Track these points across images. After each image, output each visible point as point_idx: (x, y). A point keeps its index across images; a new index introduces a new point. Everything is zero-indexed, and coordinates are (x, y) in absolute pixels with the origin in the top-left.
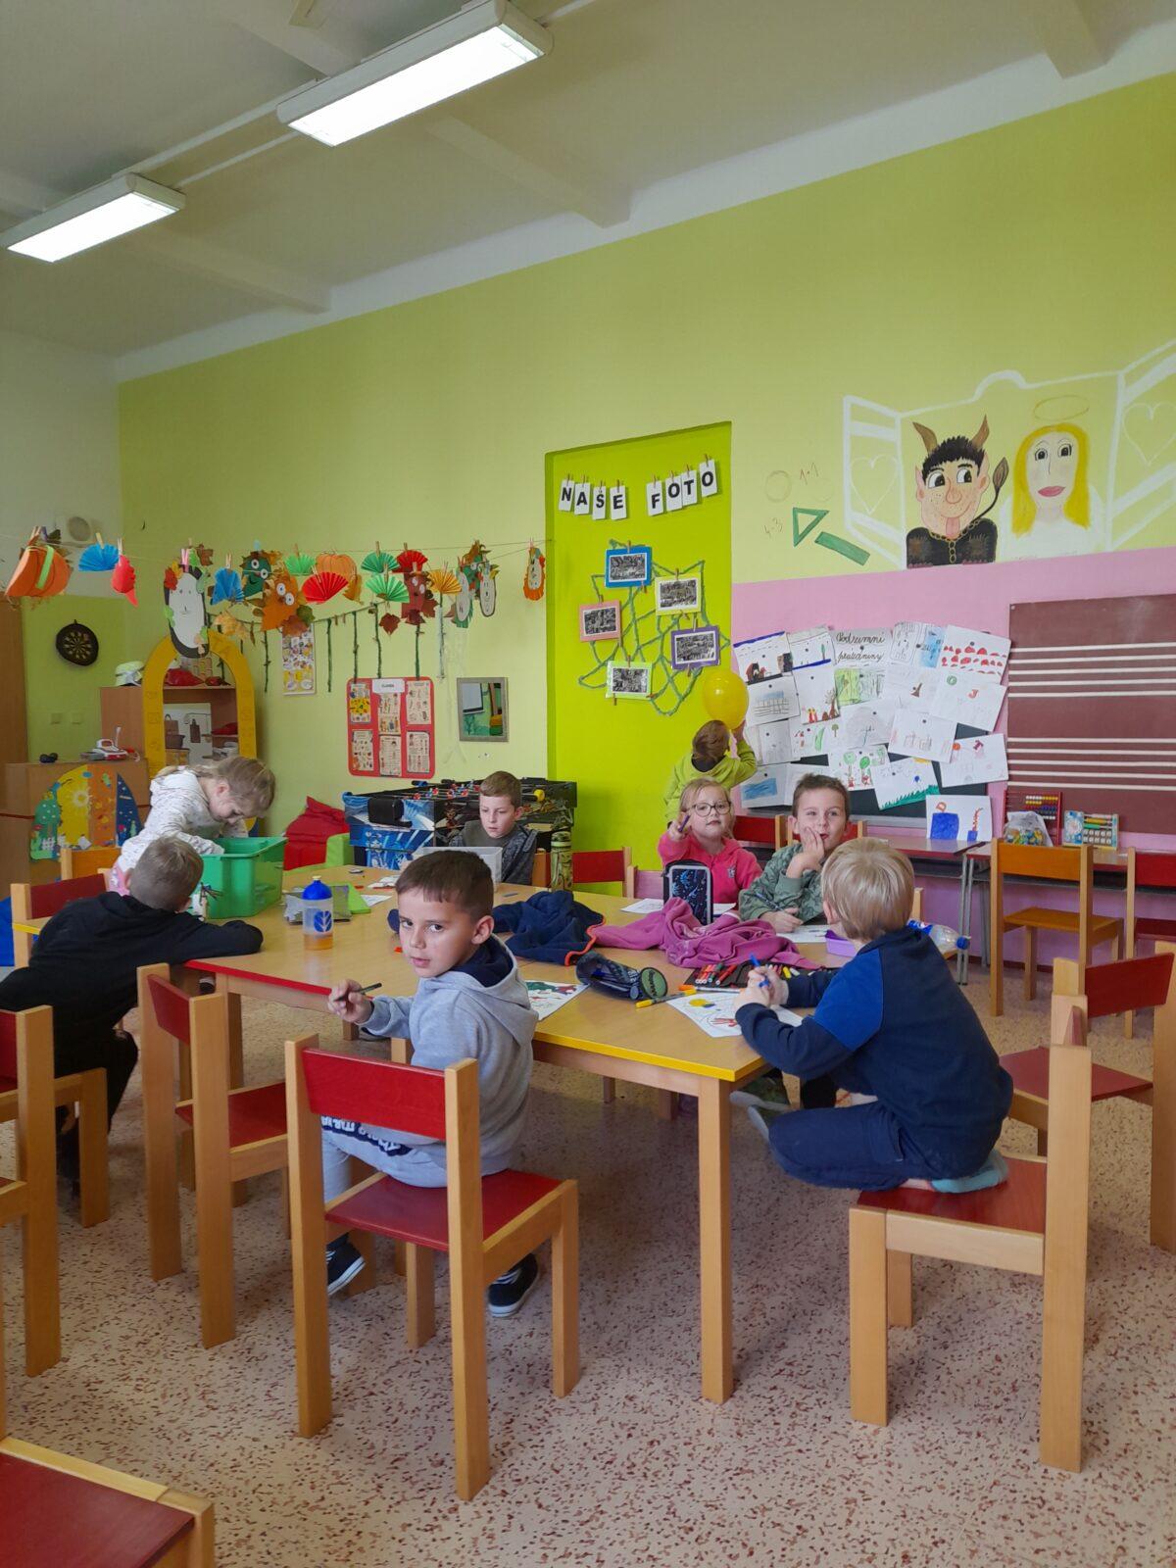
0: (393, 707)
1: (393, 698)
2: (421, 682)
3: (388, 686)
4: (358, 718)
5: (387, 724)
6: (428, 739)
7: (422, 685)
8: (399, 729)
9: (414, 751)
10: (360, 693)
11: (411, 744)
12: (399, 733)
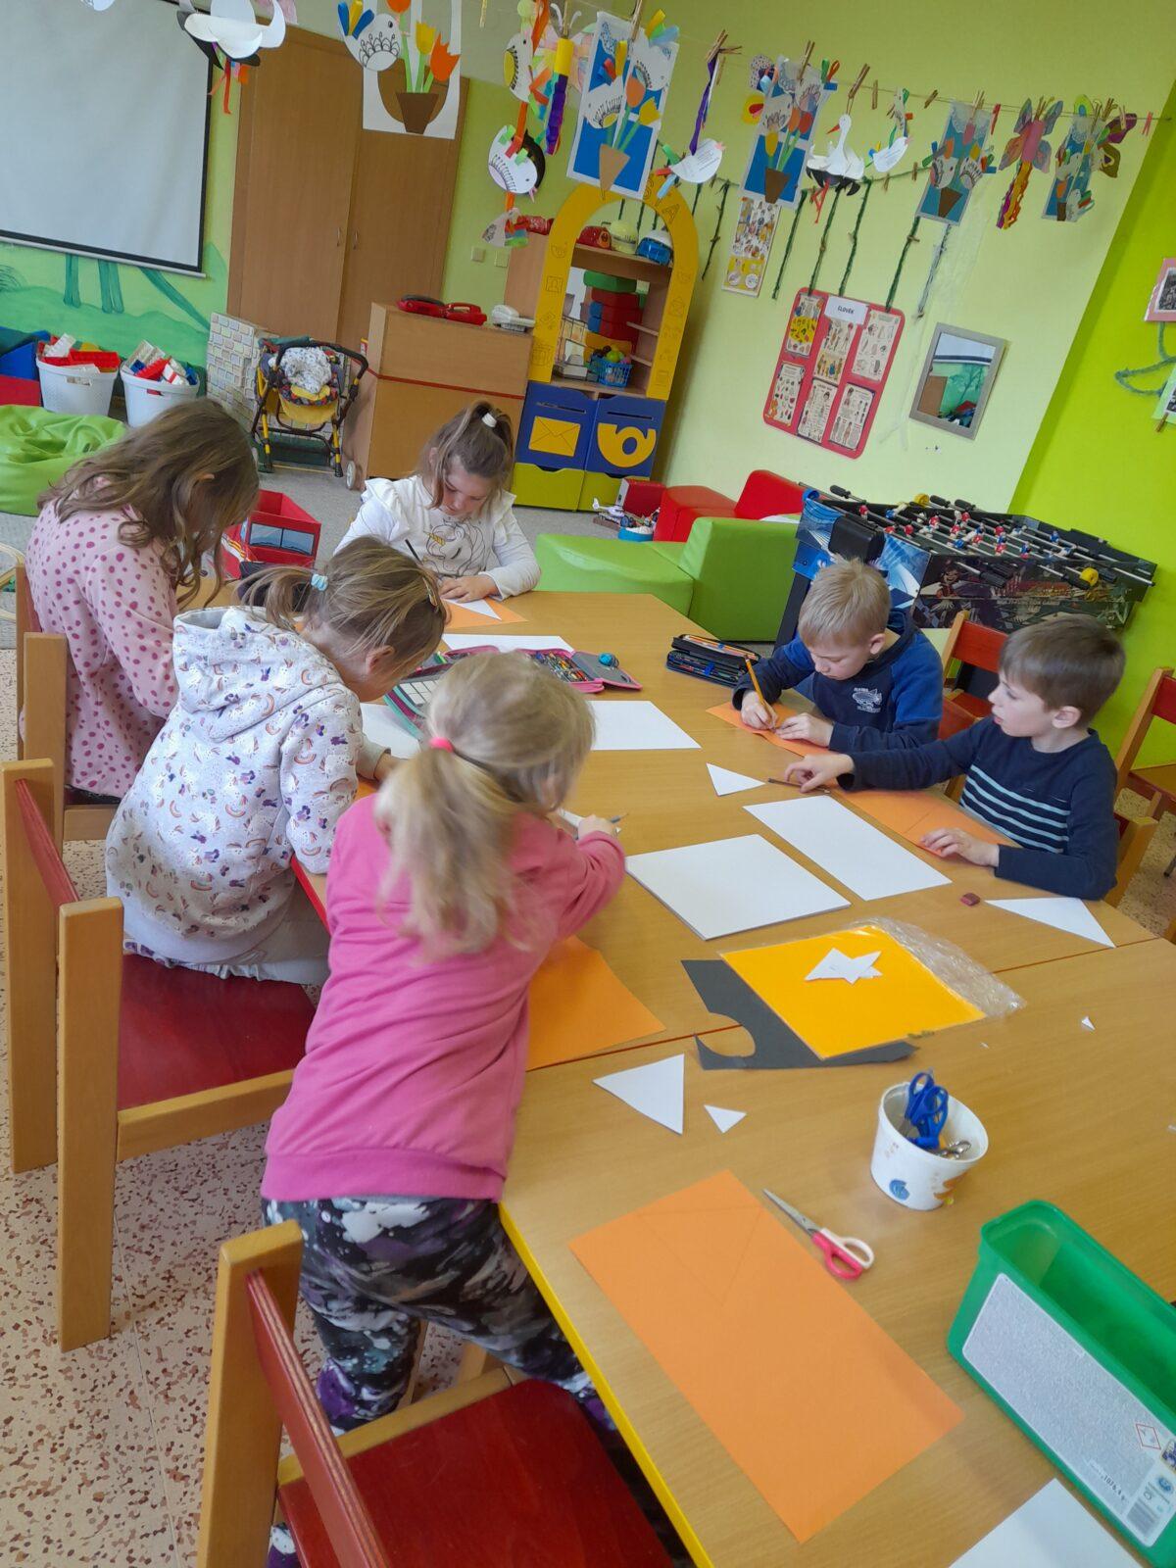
0: (841, 342)
1: (846, 330)
2: (890, 316)
3: (845, 310)
4: (795, 347)
5: (828, 366)
6: (870, 402)
7: (889, 320)
8: (840, 376)
9: (847, 414)
10: (808, 312)
11: (847, 402)
12: (837, 383)
